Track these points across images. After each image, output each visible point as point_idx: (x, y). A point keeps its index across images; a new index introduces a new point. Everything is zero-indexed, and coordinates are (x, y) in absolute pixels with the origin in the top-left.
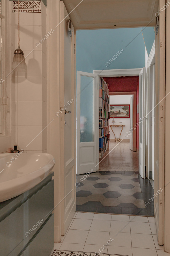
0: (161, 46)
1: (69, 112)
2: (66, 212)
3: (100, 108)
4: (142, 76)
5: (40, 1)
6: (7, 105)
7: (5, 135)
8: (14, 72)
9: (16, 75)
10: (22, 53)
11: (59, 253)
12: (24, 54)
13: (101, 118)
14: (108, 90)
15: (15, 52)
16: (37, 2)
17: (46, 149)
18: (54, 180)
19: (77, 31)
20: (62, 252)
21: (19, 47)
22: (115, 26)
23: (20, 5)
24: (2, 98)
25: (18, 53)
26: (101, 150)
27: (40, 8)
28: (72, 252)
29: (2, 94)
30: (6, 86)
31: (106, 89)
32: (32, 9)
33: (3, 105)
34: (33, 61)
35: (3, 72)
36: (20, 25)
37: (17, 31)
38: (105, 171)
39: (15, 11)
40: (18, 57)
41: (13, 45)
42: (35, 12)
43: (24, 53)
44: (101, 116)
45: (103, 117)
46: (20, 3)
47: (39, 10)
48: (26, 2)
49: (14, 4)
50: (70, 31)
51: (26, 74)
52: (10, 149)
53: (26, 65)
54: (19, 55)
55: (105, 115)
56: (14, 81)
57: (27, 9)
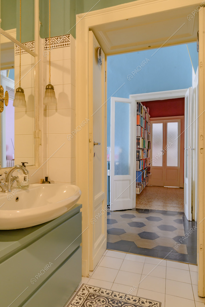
0: (201, 66)
1: (98, 144)
2: (95, 248)
3: (137, 137)
4: (187, 98)
5: (69, 35)
6: (39, 138)
7: (37, 166)
8: (46, 107)
9: (47, 109)
10: (52, 88)
11: (87, 288)
12: (54, 89)
13: (139, 149)
14: (148, 115)
15: (46, 87)
16: (66, 36)
17: (75, 181)
18: (81, 212)
19: (108, 57)
20: (91, 287)
21: (50, 82)
22: (150, 47)
23: (51, 41)
24: (35, 132)
25: (49, 88)
26: (139, 185)
27: (69, 41)
28: (100, 289)
29: (36, 128)
30: (39, 120)
31: (145, 114)
32: (62, 44)
33: (36, 138)
34: (62, 94)
35: (36, 107)
36: (51, 61)
37: (48, 66)
38: (143, 208)
39: (46, 48)
40: (49, 92)
41: (45, 80)
42: (64, 46)
43: (55, 87)
44: (138, 146)
45: (141, 146)
46: (51, 39)
47: (68, 44)
48: (56, 38)
49: (46, 41)
50: (100, 59)
51: (56, 107)
52: (42, 180)
53: (56, 99)
54: (50, 90)
55: (144, 144)
56: (45, 115)
57: (58, 45)
